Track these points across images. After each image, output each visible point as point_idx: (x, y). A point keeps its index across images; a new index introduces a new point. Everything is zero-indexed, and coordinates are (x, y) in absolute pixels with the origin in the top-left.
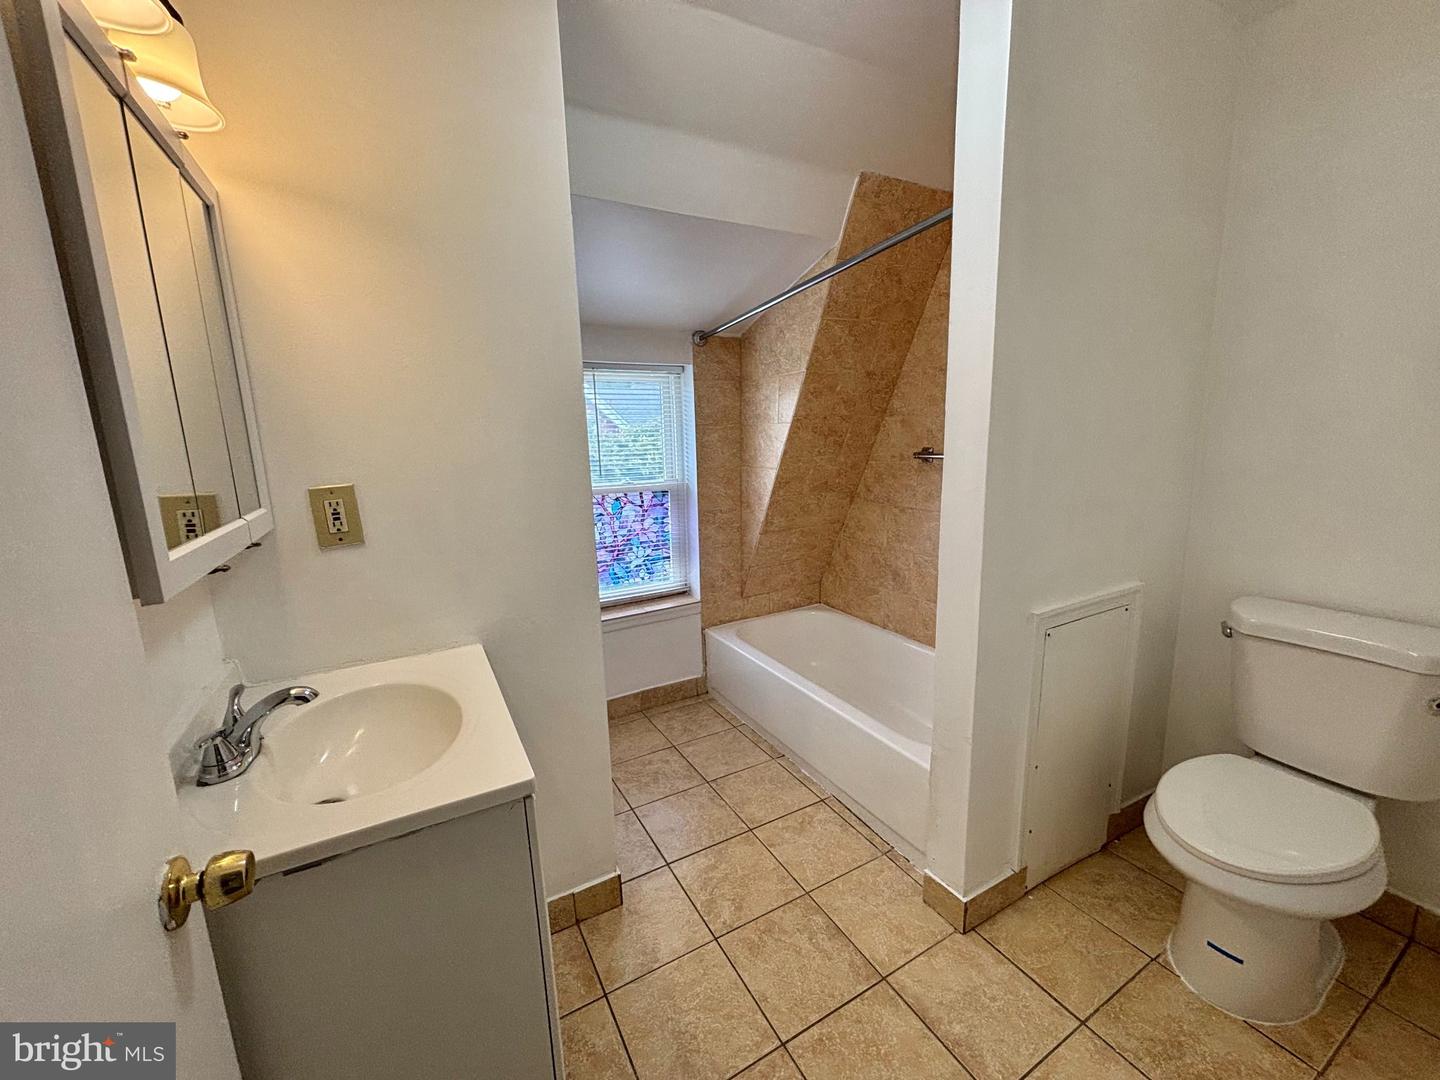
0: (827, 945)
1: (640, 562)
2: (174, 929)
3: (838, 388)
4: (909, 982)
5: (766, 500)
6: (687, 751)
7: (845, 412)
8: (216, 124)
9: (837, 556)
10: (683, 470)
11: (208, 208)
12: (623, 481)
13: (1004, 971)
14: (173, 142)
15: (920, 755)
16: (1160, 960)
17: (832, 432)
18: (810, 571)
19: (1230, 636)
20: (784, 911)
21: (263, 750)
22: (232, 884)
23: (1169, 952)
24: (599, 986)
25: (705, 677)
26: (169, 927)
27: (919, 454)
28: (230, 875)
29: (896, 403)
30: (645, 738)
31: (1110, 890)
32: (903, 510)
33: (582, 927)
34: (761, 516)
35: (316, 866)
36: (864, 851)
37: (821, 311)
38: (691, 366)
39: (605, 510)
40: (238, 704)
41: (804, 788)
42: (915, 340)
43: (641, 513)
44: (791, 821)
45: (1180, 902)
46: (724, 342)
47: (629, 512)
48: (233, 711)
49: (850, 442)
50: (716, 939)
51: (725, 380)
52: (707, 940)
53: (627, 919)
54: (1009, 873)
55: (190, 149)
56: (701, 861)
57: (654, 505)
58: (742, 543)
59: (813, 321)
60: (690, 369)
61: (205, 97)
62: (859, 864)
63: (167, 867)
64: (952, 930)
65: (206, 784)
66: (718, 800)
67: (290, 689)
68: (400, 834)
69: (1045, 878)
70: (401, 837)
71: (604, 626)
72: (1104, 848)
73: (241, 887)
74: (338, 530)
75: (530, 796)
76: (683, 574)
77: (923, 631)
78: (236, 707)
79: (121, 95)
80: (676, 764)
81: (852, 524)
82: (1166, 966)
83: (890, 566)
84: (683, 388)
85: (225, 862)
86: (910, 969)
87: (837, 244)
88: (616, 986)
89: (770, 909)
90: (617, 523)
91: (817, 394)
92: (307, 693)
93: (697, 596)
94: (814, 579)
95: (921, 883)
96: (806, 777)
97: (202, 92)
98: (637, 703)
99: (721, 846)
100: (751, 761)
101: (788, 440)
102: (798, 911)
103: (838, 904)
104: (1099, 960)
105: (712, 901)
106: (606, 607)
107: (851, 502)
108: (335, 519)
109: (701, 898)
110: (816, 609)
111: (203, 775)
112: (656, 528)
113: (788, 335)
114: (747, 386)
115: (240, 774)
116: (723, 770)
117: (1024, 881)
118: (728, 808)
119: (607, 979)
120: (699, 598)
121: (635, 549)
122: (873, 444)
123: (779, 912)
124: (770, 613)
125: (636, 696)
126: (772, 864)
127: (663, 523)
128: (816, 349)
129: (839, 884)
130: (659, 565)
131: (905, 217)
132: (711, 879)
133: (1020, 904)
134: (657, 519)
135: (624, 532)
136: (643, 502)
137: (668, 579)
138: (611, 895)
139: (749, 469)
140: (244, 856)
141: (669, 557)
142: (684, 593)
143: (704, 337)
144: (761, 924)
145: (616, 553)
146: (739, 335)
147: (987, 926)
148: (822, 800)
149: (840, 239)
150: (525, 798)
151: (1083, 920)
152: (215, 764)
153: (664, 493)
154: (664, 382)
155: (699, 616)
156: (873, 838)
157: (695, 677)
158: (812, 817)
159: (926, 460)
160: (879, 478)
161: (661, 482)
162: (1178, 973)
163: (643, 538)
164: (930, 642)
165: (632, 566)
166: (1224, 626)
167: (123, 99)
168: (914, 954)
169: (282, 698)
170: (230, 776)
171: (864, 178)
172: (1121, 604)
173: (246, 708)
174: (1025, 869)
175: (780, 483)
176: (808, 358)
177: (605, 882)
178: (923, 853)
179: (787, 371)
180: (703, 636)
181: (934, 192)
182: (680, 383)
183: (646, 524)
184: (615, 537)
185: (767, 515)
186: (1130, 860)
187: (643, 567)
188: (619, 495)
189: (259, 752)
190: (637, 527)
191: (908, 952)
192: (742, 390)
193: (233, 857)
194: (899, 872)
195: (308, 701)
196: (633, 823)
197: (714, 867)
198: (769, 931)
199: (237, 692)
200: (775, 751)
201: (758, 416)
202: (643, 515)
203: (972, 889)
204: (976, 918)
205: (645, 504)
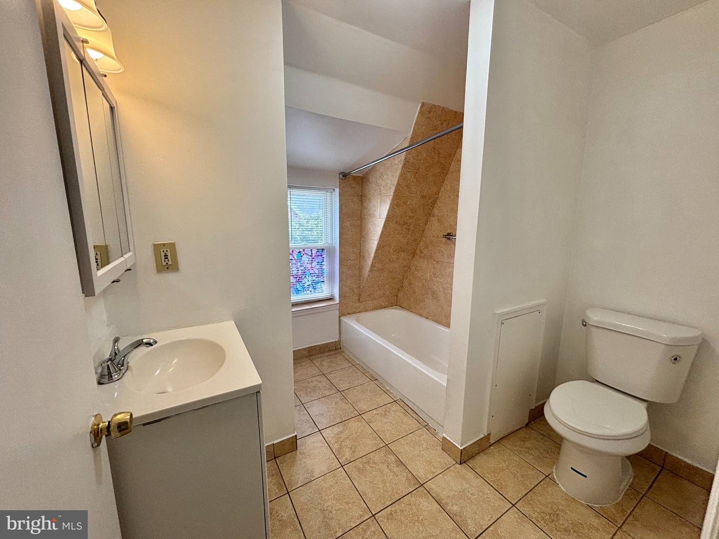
0: (395, 469)
1: (310, 283)
2: (96, 447)
3: (408, 203)
4: (433, 486)
5: (372, 255)
6: (330, 376)
7: (411, 214)
8: (120, 69)
9: (406, 283)
10: (332, 239)
11: (112, 108)
12: (303, 243)
13: (478, 481)
14: (100, 78)
15: (442, 379)
16: (550, 476)
17: (405, 223)
18: (392, 290)
19: (585, 326)
20: (375, 453)
21: (129, 368)
22: (123, 427)
23: (554, 474)
24: (285, 488)
25: (339, 342)
26: (94, 446)
27: (446, 235)
28: (123, 423)
29: (436, 211)
30: (310, 370)
31: (528, 444)
32: (437, 262)
33: (277, 461)
34: (370, 263)
35: (159, 421)
36: (414, 425)
37: (401, 166)
38: (338, 189)
39: (293, 257)
40: (117, 346)
41: (387, 395)
42: (445, 181)
43: (311, 259)
44: (380, 411)
45: (560, 449)
46: (355, 178)
47: (305, 258)
48: (115, 349)
49: (413, 229)
50: (342, 466)
51: (355, 196)
52: (338, 466)
53: (299, 456)
54: (482, 436)
55: (107, 82)
56: (336, 429)
57: (318, 256)
58: (360, 276)
59: (397, 170)
60: (337, 190)
61: (115, 57)
62: (412, 431)
63: (93, 419)
64: (454, 462)
65: (103, 384)
66: (345, 400)
67: (143, 339)
68: (199, 407)
69: (499, 438)
70: (198, 409)
71: (293, 314)
72: (527, 425)
73: (127, 428)
74: (167, 263)
75: (259, 392)
76: (331, 290)
77: (445, 320)
78: (116, 348)
79: (82, 59)
80: (324, 382)
81: (413, 268)
82: (553, 480)
83: (431, 289)
84: (333, 200)
85: (119, 417)
86: (434, 480)
87: (409, 136)
88: (294, 488)
89: (369, 452)
90: (299, 264)
91: (398, 205)
92: (152, 341)
93: (337, 300)
94: (394, 294)
95: (441, 440)
96: (388, 390)
97: (114, 55)
98: (306, 353)
99: (345, 422)
100: (361, 382)
101: (384, 226)
102: (382, 454)
103: (402, 450)
104: (522, 476)
105: (341, 448)
106: (295, 305)
107: (413, 256)
108: (165, 258)
109: (335, 447)
110: (395, 309)
111: (101, 379)
112: (318, 267)
113: (385, 177)
114: (365, 200)
115: (119, 379)
116: (347, 386)
117: (489, 440)
118: (350, 404)
119: (289, 485)
120: (338, 302)
121: (307, 277)
122: (424, 230)
123: (373, 454)
124: (372, 310)
125: (305, 349)
126: (370, 431)
127: (321, 264)
128: (398, 184)
129: (402, 441)
130: (319, 285)
131: (442, 124)
132: (340, 438)
133: (487, 451)
134: (319, 262)
135: (302, 268)
136: (312, 254)
137: (323, 292)
138: (292, 445)
139: (364, 240)
140: (129, 414)
141: (324, 281)
142: (330, 299)
143: (345, 175)
144: (364, 459)
145: (298, 279)
146: (361, 175)
147: (471, 461)
148: (395, 401)
149: (411, 132)
150: (257, 393)
151: (516, 458)
152: (107, 374)
153: (323, 250)
154: (324, 196)
155: (338, 311)
156: (419, 419)
157: (335, 340)
158: (390, 409)
159: (449, 239)
160: (427, 247)
161: (321, 244)
162: (558, 483)
163: (312, 272)
164: (448, 325)
165: (306, 285)
166: (583, 321)
167: (82, 61)
168: (437, 474)
169: (139, 344)
170: (114, 380)
171: (423, 105)
172: (537, 309)
173: (121, 349)
174: (490, 434)
175: (379, 247)
176: (394, 188)
177: (289, 439)
178: (442, 426)
179: (384, 193)
180: (340, 320)
181: (456, 112)
182: (332, 197)
183: (313, 265)
184: (298, 270)
185: (372, 263)
186: (539, 431)
187: (311, 286)
188: (301, 250)
189: (127, 369)
190: (309, 266)
191: (433, 473)
192: (362, 202)
193: (124, 414)
194: (431, 435)
195: (152, 345)
196: (303, 411)
197: (341, 432)
198: (369, 463)
199: (116, 340)
200: (373, 377)
201: (370, 215)
202: (312, 261)
203: (466, 443)
204: (466, 457)
205: (313, 255)
